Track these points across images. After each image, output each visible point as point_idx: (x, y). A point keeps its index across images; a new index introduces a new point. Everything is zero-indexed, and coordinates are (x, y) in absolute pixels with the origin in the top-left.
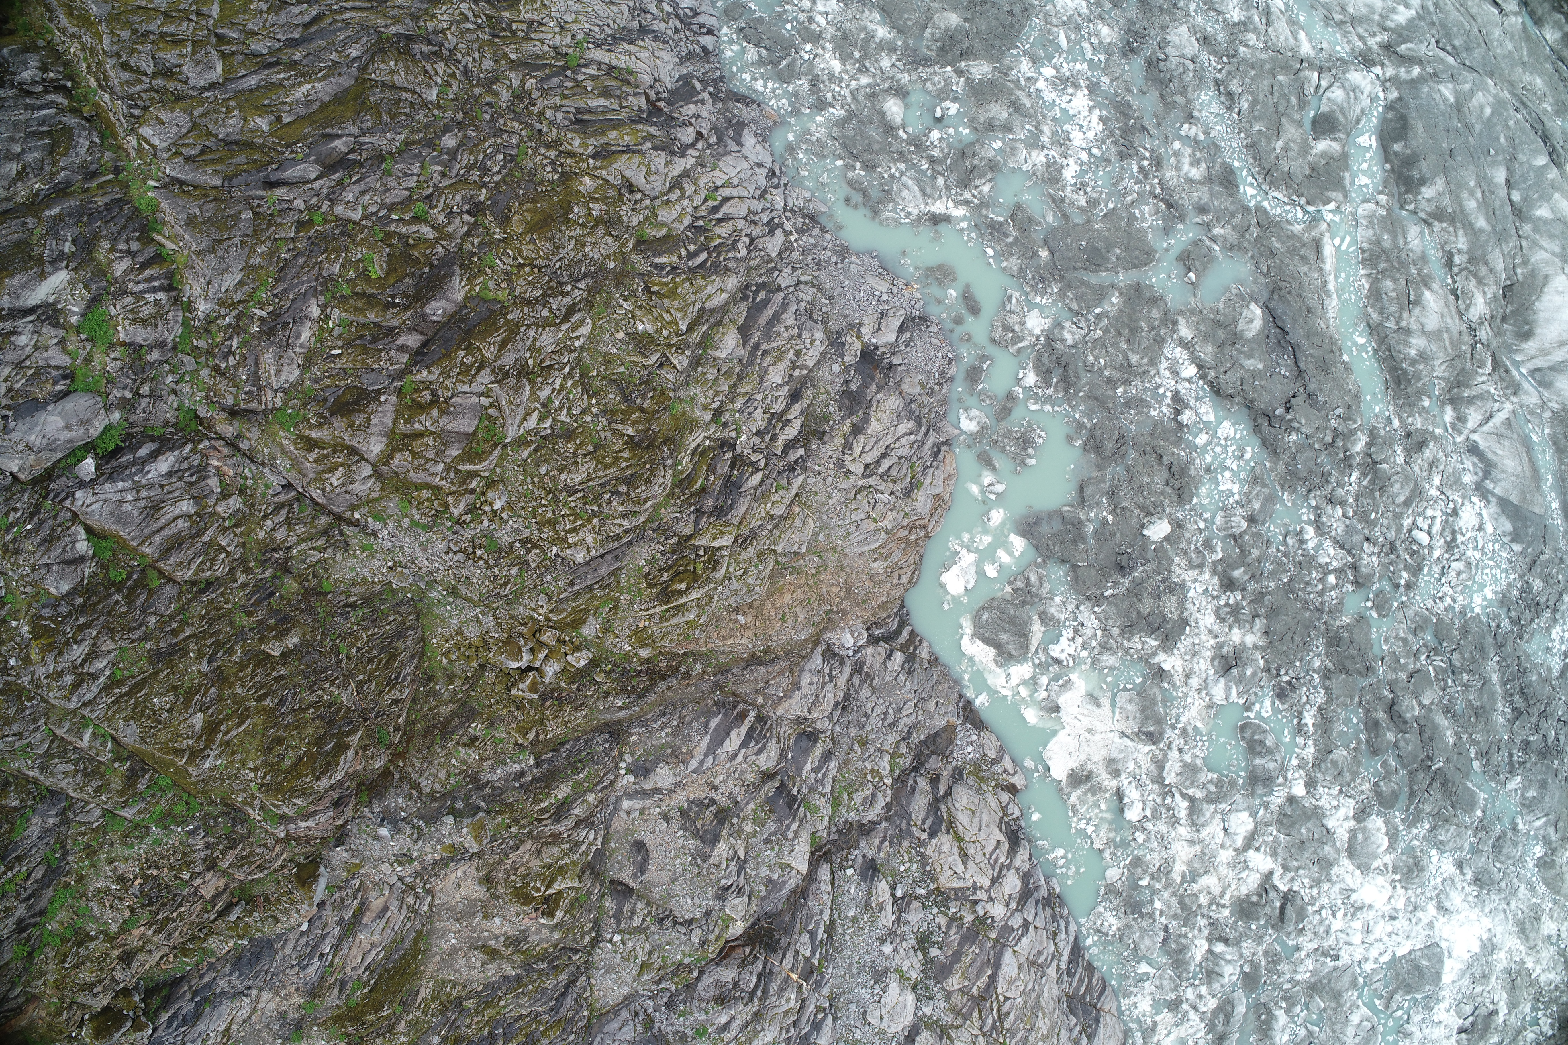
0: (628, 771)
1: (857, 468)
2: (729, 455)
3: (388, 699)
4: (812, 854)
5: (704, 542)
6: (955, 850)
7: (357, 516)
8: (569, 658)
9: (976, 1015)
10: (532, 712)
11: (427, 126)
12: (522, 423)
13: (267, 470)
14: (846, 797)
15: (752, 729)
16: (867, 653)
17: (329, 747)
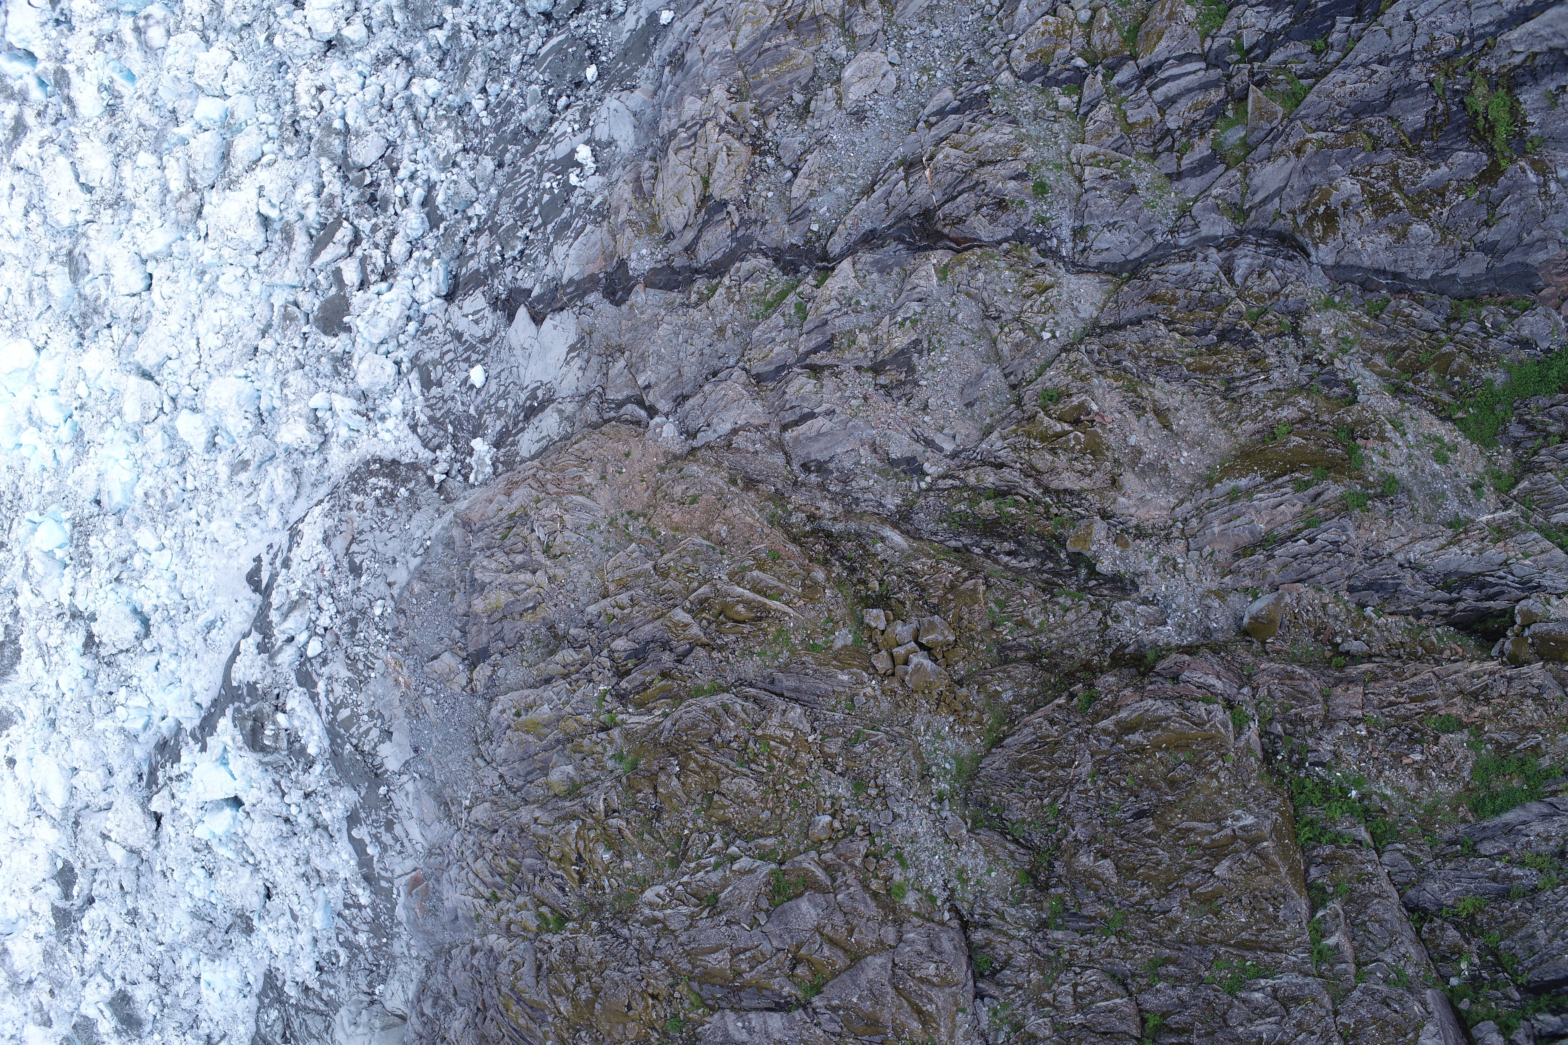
0: (924, 474)
1: (541, 577)
2: (624, 684)
3: (1054, 731)
4: (833, 269)
5: (695, 630)
6: (715, 174)
7: (947, 916)
8: (882, 627)
9: (807, 14)
10: (952, 605)
12: (751, 871)
13: (984, 1025)
14: (769, 296)
15: (796, 423)
16: (663, 405)
17: (1136, 737)
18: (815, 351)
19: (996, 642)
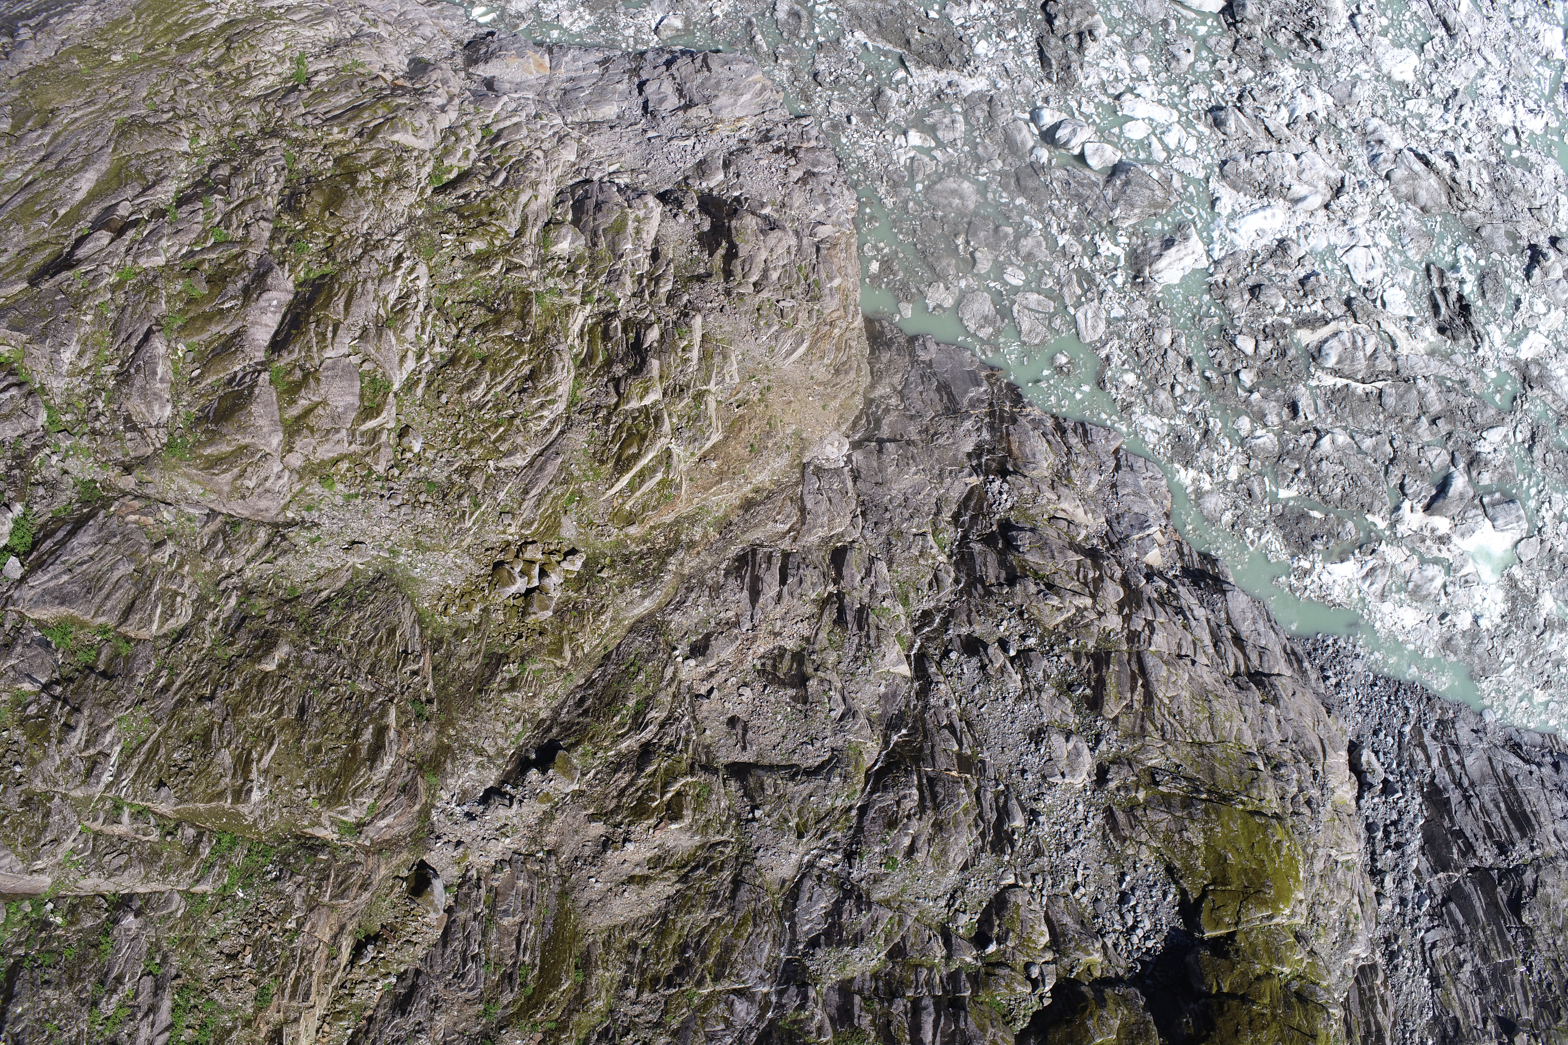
0: (686, 658)
1: (747, 288)
3: (407, 671)
5: (634, 404)
6: (1042, 587)
8: (564, 566)
10: (557, 632)
11: (193, 173)
13: (185, 508)
14: (910, 589)
15: (784, 567)
17: (367, 735)
18: (841, 609)
19: (506, 656)
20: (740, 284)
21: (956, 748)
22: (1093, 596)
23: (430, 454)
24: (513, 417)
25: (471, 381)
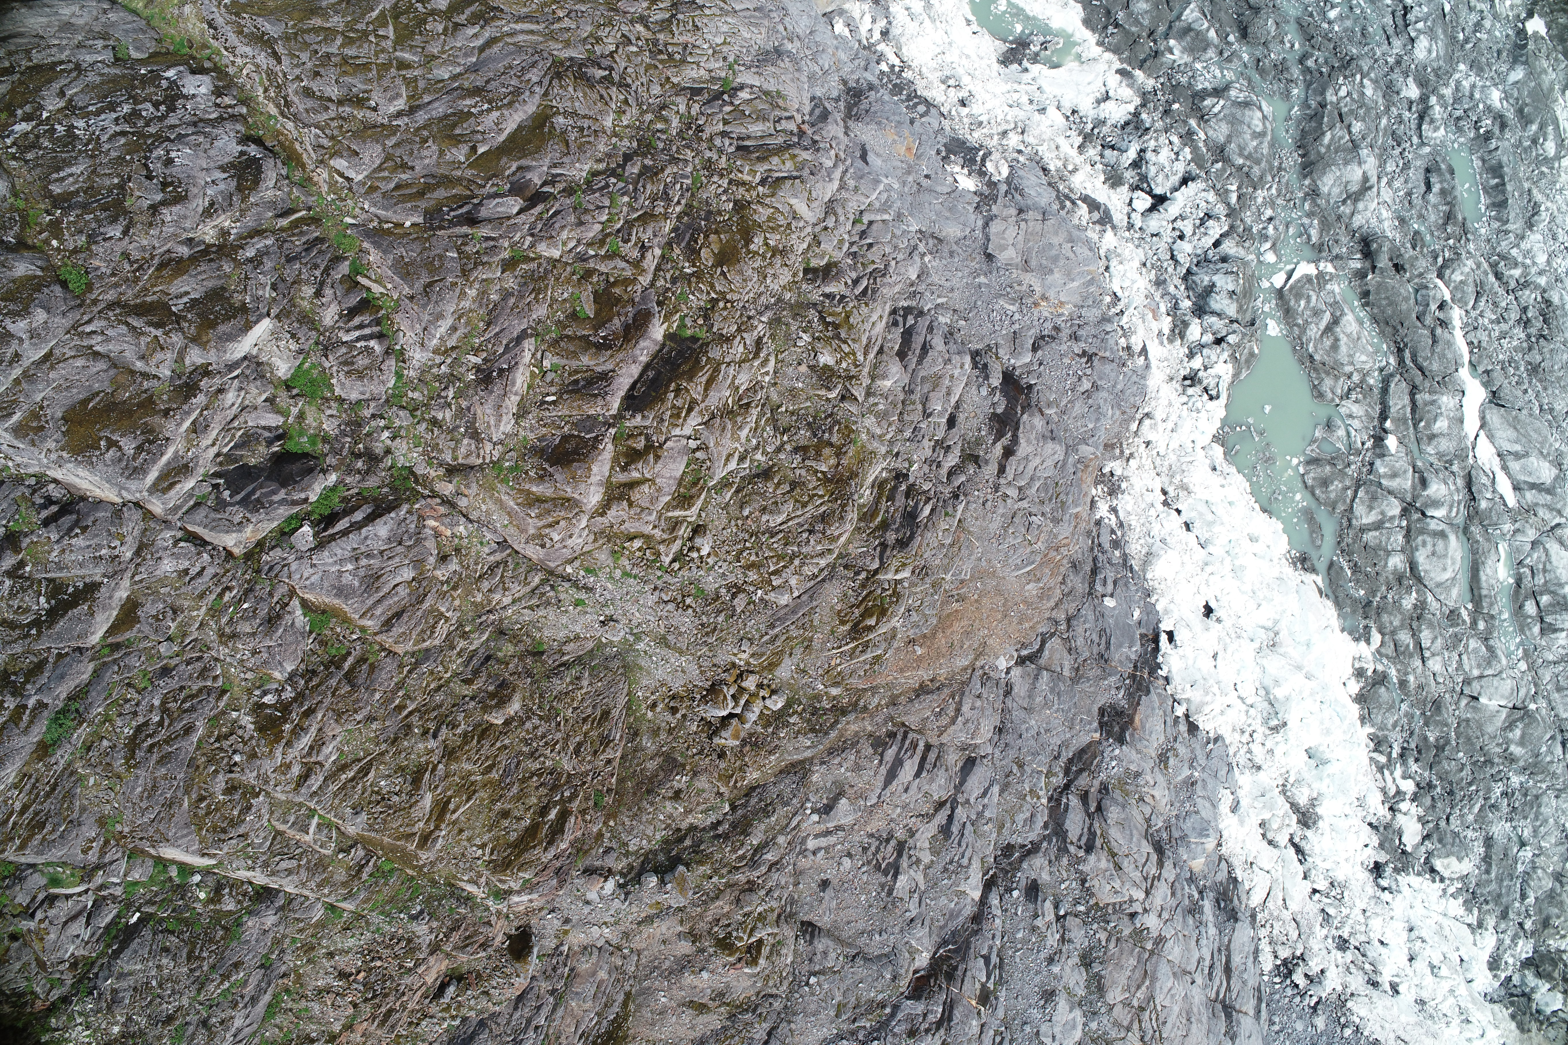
0: (813, 811)
1: (1013, 492)
2: (904, 486)
3: (602, 759)
5: (889, 576)
6: (1111, 865)
7: (569, 570)
8: (767, 702)
9: (1136, 1026)
10: (733, 759)
11: (609, 155)
12: (725, 464)
14: (1008, 819)
15: (923, 759)
16: (1016, 672)
17: (553, 815)
18: (950, 818)
19: (683, 766)
20: (1009, 483)
21: (984, 980)
22: (1147, 893)
23: (711, 561)
24: (794, 556)
25: (776, 503)
